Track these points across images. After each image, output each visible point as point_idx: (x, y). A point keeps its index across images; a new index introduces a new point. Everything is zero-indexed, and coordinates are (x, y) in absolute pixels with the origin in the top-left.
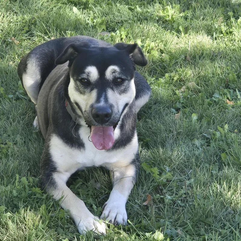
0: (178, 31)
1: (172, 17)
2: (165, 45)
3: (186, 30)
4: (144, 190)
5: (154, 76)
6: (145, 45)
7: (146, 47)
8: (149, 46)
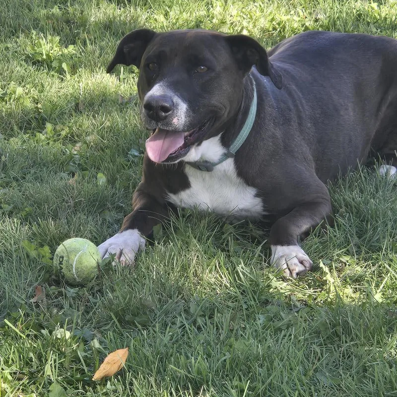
0: (61, 71)
1: (48, 55)
2: (41, 91)
3: (74, 69)
4: (28, 281)
5: (28, 131)
6: (8, 92)
7: (9, 95)
8: (15, 92)
